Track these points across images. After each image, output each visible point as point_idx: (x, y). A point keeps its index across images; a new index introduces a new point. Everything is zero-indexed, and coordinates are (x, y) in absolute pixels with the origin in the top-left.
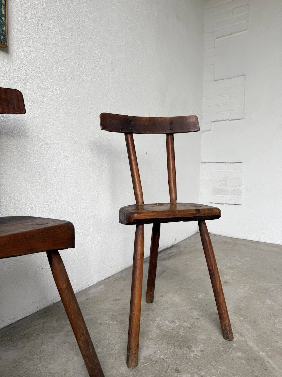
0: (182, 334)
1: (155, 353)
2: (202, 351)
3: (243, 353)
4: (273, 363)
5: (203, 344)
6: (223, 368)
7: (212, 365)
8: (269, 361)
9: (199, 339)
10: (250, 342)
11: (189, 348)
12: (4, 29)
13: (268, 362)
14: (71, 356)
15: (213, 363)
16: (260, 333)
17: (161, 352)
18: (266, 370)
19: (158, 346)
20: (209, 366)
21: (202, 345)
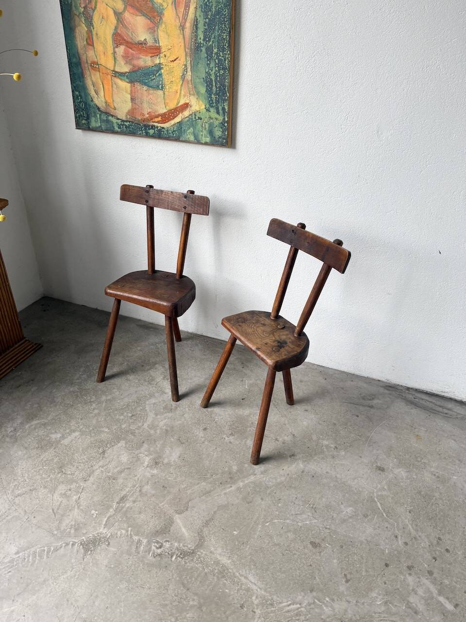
0: (248, 429)
1: (220, 415)
2: (230, 442)
3: (238, 471)
4: (232, 490)
5: (240, 443)
6: (215, 456)
7: (216, 448)
8: (233, 488)
9: (246, 441)
10: (255, 478)
11: (232, 434)
12: (226, 133)
13: (231, 487)
14: (204, 377)
15: (219, 449)
16: (272, 488)
17: (222, 418)
18: (221, 483)
19: (227, 416)
20: (215, 447)
21: (238, 443)
